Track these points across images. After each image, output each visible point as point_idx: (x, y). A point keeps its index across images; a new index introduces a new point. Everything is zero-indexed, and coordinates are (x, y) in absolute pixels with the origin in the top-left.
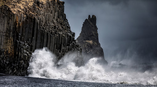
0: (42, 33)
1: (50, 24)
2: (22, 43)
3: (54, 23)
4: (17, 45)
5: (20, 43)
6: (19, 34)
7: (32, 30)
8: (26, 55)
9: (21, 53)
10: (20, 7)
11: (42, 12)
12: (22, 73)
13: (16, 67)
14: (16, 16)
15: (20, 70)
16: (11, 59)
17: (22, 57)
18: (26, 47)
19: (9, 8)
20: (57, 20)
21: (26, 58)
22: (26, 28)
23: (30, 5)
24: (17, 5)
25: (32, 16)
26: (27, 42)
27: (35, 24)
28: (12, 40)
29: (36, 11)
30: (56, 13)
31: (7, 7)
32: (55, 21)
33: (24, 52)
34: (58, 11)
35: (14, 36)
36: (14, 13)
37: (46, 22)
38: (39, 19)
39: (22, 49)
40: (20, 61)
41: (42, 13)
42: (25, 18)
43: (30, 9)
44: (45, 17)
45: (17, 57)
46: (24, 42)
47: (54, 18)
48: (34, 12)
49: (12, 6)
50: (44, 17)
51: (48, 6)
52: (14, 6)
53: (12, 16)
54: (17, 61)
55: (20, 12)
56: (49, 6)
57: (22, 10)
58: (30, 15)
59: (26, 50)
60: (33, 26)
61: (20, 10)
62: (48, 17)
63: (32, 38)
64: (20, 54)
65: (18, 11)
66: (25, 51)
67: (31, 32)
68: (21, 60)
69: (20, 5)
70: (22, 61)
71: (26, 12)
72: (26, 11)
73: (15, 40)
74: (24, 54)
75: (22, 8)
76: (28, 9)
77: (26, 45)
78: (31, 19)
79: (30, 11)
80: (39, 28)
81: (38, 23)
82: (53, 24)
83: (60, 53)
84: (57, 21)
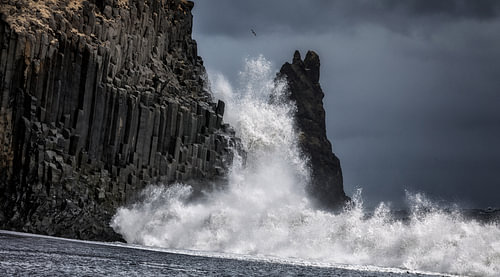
0: (112, 97)
1: (138, 69)
2: (42, 128)
3: (153, 67)
4: (24, 135)
5: (35, 127)
6: (33, 98)
7: (77, 86)
8: (54, 166)
9: (37, 160)
10: (38, 11)
11: (112, 32)
12: (38, 223)
13: (19, 204)
14: (24, 39)
15: (31, 214)
17: (40, 173)
18: (56, 141)
19: (0, 15)
20: (163, 59)
21: (55, 176)
22: (57, 79)
23: (71, 5)
24: (27, 6)
25: (77, 44)
26: (58, 125)
27: (89, 70)
28: (9, 117)
29: (92, 26)
30: (162, 38)
32: (157, 62)
33: (46, 158)
34: (169, 30)
35: (14, 106)
36: (19, 30)
37: (125, 65)
38: (102, 51)
39: (41, 147)
40: (32, 184)
41: (111, 36)
42: (52, 49)
43: (72, 20)
44: (123, 48)
45: (22, 171)
46: (49, 125)
47: (154, 51)
48: (84, 30)
49: (10, 7)
50: (118, 48)
51: (134, 12)
52: (19, 8)
53: (9, 39)
54: (24, 184)
55: (37, 27)
56: (139, 12)
57: (44, 23)
58: (70, 39)
59: (53, 150)
60: (79, 74)
61: (39, 22)
62: (131, 47)
63: (76, 113)
64: (32, 162)
65: (32, 24)
66: (50, 154)
67: (76, 92)
68: (37, 182)
69: (38, 6)
70: (40, 186)
71: (59, 28)
72: (56, 23)
73: (18, 116)
74: (47, 163)
75: (46, 14)
76: (65, 20)
77: (55, 136)
78: (76, 51)
79: (71, 26)
80: (100, 83)
81: (97, 64)
82: (150, 72)
83: (170, 166)
84: (165, 63)
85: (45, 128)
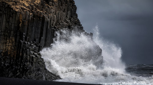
1: (63, 23)
2: (27, 43)
3: (67, 22)
4: (21, 46)
5: (24, 43)
6: (24, 33)
7: (40, 29)
8: (34, 56)
9: (27, 54)
10: (24, 4)
11: (53, 11)
12: (29, 76)
13: (19, 69)
14: (19, 13)
15: (25, 73)
16: (12, 61)
17: (28, 59)
18: (33, 48)
19: (9, 5)
20: (70, 19)
21: (35, 60)
22: (32, 27)
23: (36, 2)
24: (19, 2)
25: (40, 15)
26: (33, 43)
27: (45, 23)
29: (45, 8)
30: (69, 12)
31: (6, 3)
32: (69, 21)
33: (30, 53)
34: (71, 10)
35: (16, 36)
36: (17, 10)
37: (58, 21)
38: (50, 17)
39: (28, 50)
40: (25, 62)
41: (52, 12)
42: (31, 17)
43: (37, 7)
44: (57, 16)
45: (20, 58)
47: (67, 17)
48: (42, 10)
49: (12, 3)
50: (55, 16)
51: (60, 4)
52: (16, 3)
54: (21, 62)
55: (24, 9)
56: (62, 4)
57: (27, 8)
58: (37, 13)
59: (33, 51)
60: (41, 25)
61: (25, 7)
62: (60, 15)
63: (40, 39)
64: (25, 55)
65: (22, 8)
67: (39, 31)
68: (27, 62)
69: (23, 2)
70: (28, 63)
72: (31, 8)
73: (18, 39)
74: (31, 55)
75: (27, 5)
76: (34, 7)
77: (33, 46)
78: (40, 17)
79: (37, 9)
80: (49, 27)
81: (48, 21)
82: (66, 24)
84: (71, 21)
85: (29, 43)
